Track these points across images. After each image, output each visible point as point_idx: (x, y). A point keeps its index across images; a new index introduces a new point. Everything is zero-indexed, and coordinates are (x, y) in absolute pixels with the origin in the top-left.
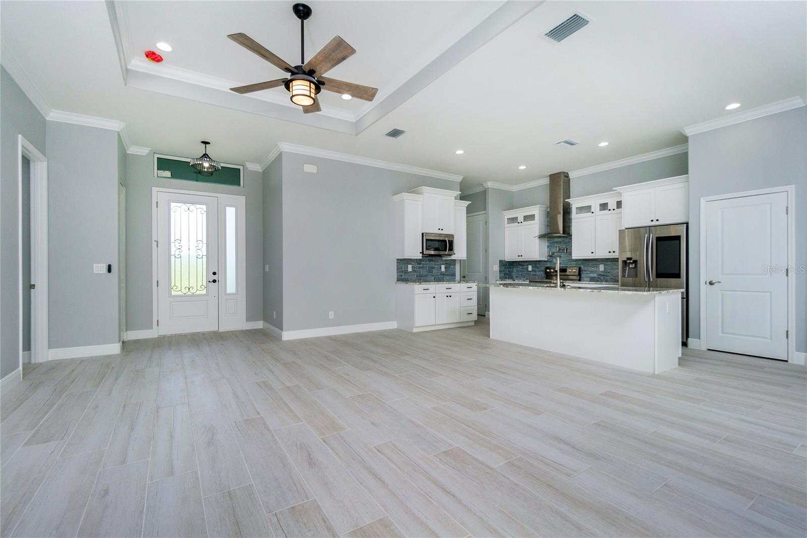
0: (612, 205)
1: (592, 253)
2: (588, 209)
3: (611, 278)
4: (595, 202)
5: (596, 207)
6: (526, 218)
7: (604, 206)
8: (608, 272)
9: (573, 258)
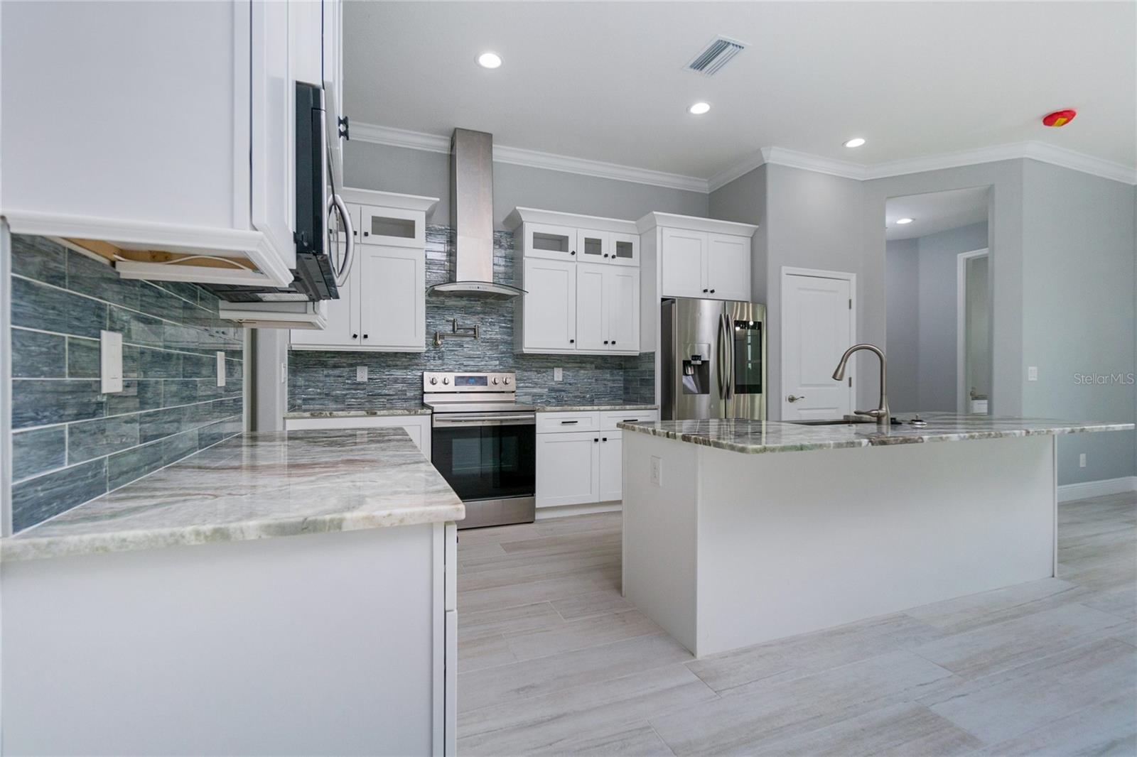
0: (609, 247)
1: (572, 341)
2: (560, 243)
3: (575, 397)
4: (577, 230)
5: (577, 243)
6: (383, 226)
7: (593, 246)
8: (570, 384)
9: (525, 351)
